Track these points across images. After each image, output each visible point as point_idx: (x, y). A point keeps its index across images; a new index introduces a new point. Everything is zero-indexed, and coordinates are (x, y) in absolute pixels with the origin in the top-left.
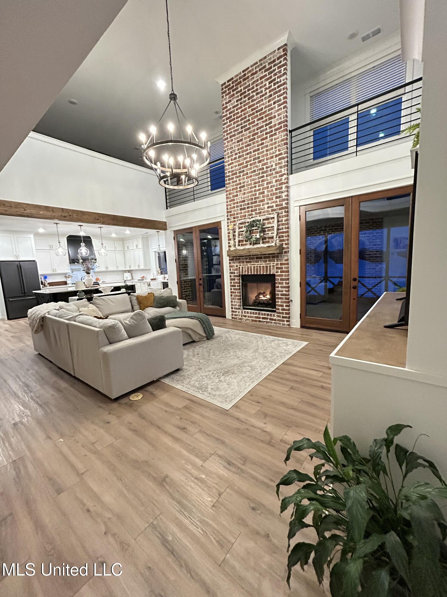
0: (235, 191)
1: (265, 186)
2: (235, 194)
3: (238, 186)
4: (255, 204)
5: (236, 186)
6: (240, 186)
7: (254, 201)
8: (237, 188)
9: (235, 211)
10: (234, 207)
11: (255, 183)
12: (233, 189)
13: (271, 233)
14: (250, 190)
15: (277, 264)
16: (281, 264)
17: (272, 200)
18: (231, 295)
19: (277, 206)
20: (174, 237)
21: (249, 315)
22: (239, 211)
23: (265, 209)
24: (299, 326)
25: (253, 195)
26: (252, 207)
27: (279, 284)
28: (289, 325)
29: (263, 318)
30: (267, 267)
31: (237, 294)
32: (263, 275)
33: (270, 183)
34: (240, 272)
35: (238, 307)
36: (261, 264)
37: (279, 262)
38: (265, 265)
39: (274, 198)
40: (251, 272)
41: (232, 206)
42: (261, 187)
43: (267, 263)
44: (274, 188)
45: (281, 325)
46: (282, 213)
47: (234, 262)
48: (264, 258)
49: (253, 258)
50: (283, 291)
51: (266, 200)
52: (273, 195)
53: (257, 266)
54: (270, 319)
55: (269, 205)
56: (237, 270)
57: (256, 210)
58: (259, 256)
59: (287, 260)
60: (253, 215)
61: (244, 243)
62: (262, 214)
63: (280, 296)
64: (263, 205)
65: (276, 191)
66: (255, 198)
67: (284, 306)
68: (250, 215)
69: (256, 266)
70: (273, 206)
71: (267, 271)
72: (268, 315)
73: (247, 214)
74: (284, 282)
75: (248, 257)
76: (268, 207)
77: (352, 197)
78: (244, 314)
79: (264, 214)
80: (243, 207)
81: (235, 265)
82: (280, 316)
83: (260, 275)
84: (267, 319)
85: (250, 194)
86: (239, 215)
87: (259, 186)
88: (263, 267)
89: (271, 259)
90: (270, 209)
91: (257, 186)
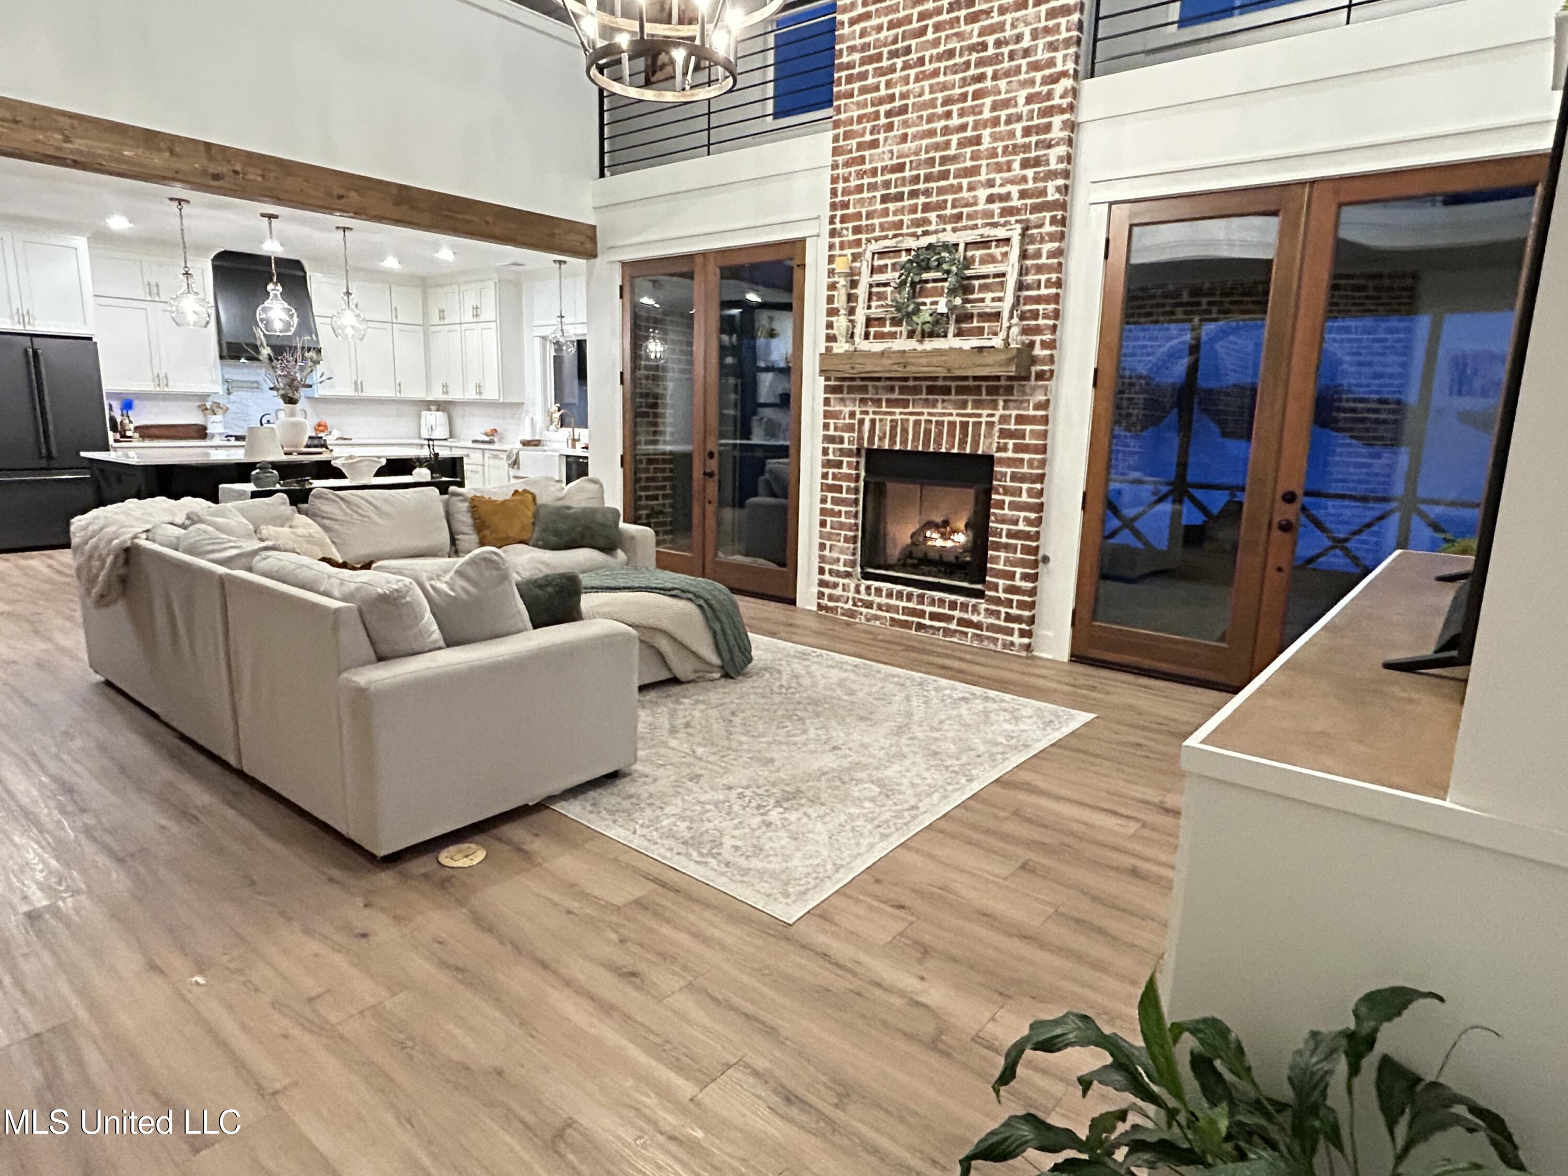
0: (869, 126)
1: (987, 114)
2: (868, 138)
3: (883, 109)
4: (943, 183)
5: (873, 105)
6: (888, 107)
7: (937, 168)
8: (877, 116)
9: (861, 202)
10: (859, 189)
11: (947, 102)
12: (860, 119)
13: (993, 300)
14: (926, 127)
15: (1004, 419)
16: (1020, 419)
17: (1009, 170)
18: (823, 524)
19: (1023, 194)
20: (621, 288)
21: (884, 600)
22: (879, 206)
23: (976, 204)
24: (1065, 656)
25: (937, 147)
26: (927, 193)
27: (1005, 494)
28: (1028, 647)
29: (933, 617)
30: (965, 425)
31: (843, 519)
32: (948, 455)
33: (1006, 104)
34: (860, 438)
35: (842, 568)
36: (944, 414)
37: (1014, 413)
38: (958, 419)
39: (1016, 165)
40: (904, 441)
41: (854, 183)
42: (970, 120)
43: (969, 411)
44: (1018, 127)
45: (999, 648)
46: (1040, 226)
47: (842, 400)
48: (957, 393)
49: (916, 390)
50: (1016, 523)
51: (984, 170)
52: (1015, 153)
53: (930, 421)
54: (961, 622)
55: (995, 190)
56: (850, 428)
57: (942, 205)
58: (940, 383)
59: (1045, 405)
60: (930, 223)
61: (887, 329)
62: (965, 222)
63: (1004, 540)
64: (971, 188)
65: (1027, 140)
66: (942, 158)
67: (1018, 576)
68: (917, 223)
69: (923, 418)
70: (1009, 194)
71: (963, 442)
72: (953, 605)
73: (907, 218)
74: (1025, 486)
75: (897, 384)
76: (991, 199)
77: (1313, 182)
78: (863, 596)
79: (971, 223)
80: (893, 190)
81: (847, 410)
82: (997, 614)
83: (937, 454)
84: (949, 619)
85: (925, 142)
86: (876, 221)
87: (962, 114)
88: (952, 424)
89: (984, 397)
90: (996, 207)
91: (955, 114)
